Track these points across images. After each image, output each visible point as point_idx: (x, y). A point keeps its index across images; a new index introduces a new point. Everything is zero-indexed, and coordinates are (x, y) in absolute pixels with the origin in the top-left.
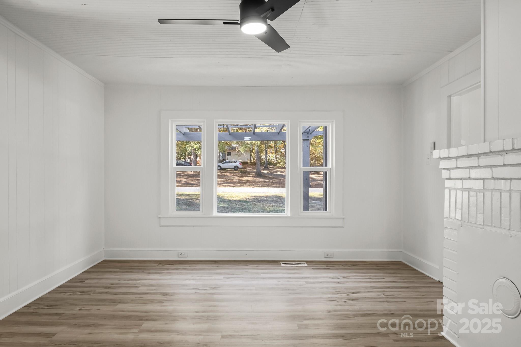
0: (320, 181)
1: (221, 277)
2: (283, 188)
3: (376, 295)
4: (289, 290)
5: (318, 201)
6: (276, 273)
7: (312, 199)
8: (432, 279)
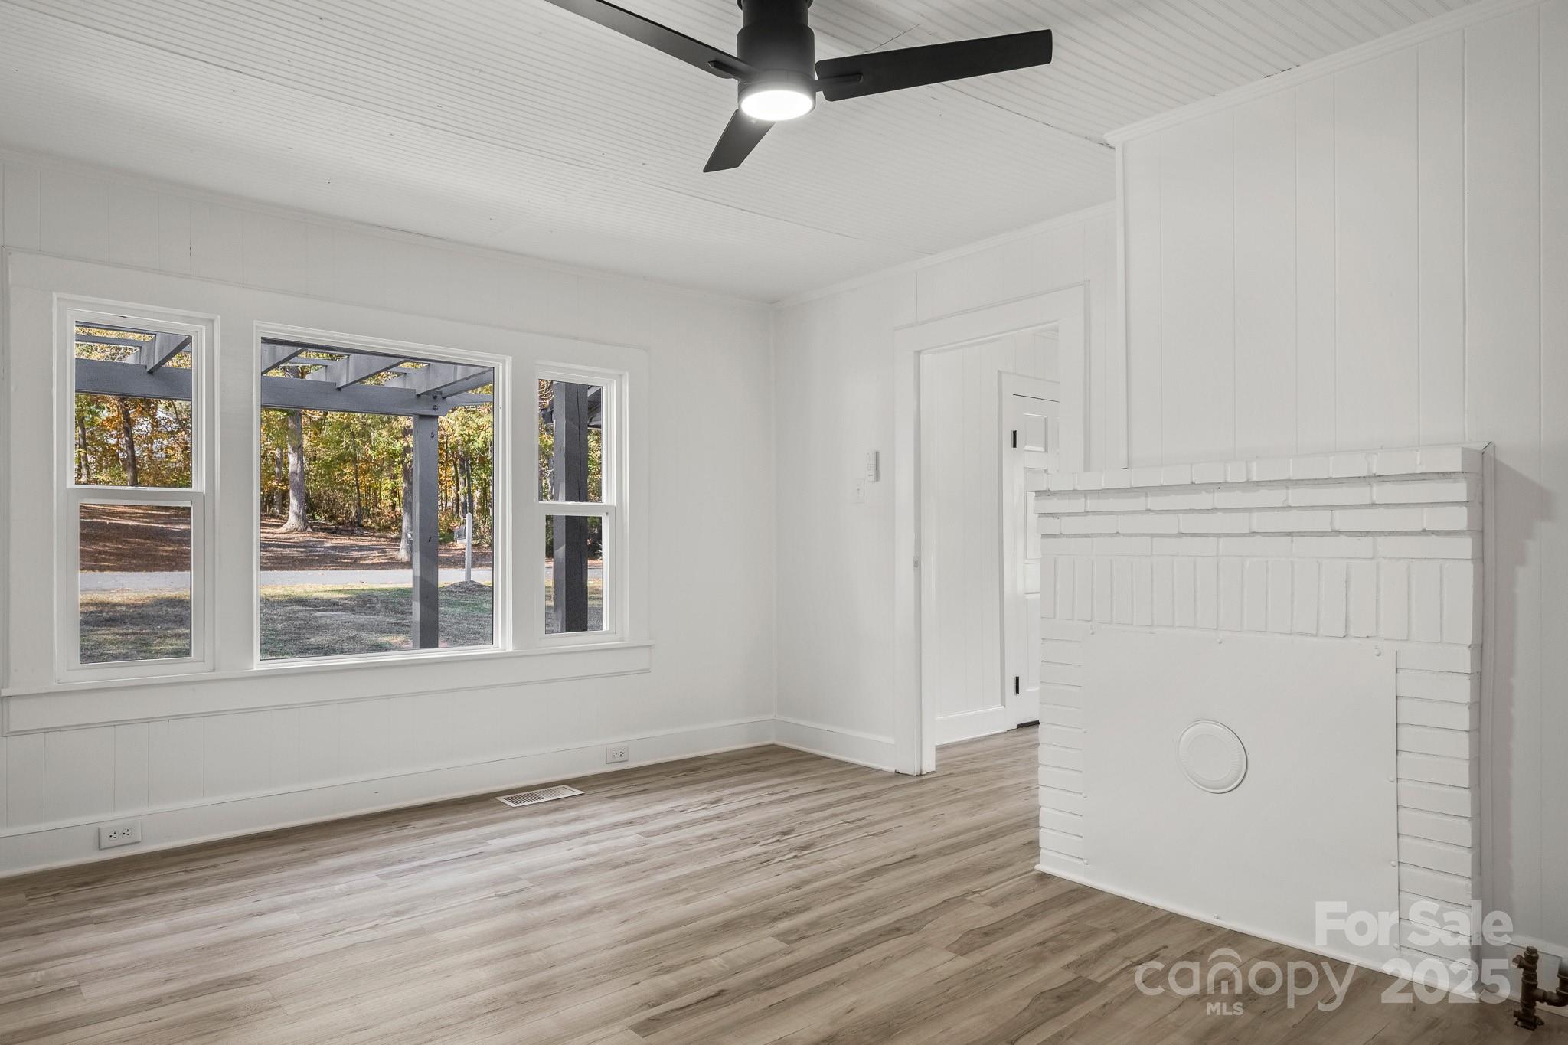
0: (279, 546)
1: (371, 877)
2: (176, 573)
3: (832, 828)
4: (627, 864)
5: (333, 611)
6: (529, 829)
7: (310, 606)
8: (877, 770)
